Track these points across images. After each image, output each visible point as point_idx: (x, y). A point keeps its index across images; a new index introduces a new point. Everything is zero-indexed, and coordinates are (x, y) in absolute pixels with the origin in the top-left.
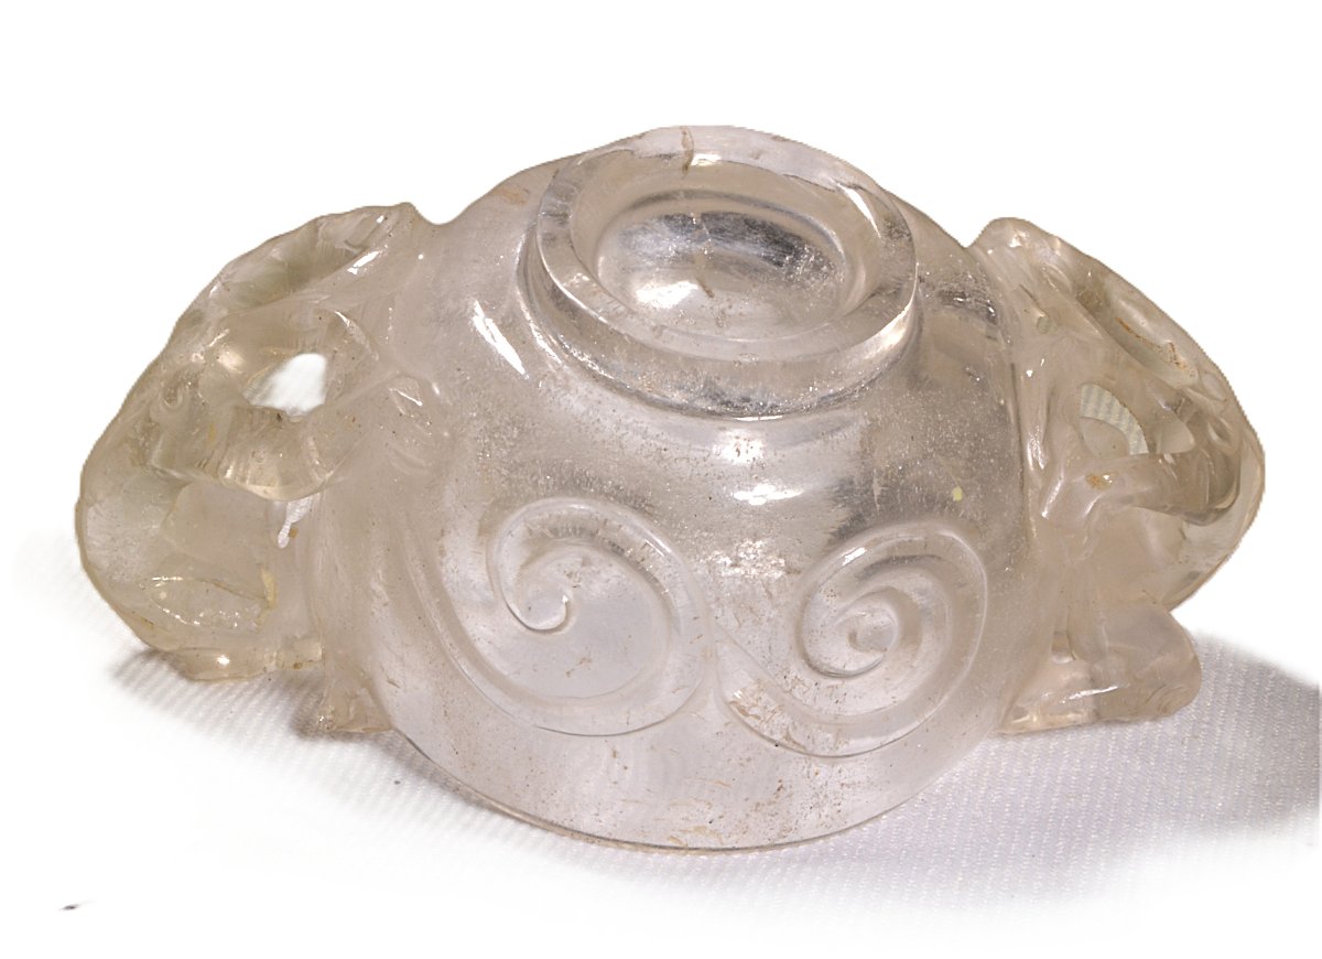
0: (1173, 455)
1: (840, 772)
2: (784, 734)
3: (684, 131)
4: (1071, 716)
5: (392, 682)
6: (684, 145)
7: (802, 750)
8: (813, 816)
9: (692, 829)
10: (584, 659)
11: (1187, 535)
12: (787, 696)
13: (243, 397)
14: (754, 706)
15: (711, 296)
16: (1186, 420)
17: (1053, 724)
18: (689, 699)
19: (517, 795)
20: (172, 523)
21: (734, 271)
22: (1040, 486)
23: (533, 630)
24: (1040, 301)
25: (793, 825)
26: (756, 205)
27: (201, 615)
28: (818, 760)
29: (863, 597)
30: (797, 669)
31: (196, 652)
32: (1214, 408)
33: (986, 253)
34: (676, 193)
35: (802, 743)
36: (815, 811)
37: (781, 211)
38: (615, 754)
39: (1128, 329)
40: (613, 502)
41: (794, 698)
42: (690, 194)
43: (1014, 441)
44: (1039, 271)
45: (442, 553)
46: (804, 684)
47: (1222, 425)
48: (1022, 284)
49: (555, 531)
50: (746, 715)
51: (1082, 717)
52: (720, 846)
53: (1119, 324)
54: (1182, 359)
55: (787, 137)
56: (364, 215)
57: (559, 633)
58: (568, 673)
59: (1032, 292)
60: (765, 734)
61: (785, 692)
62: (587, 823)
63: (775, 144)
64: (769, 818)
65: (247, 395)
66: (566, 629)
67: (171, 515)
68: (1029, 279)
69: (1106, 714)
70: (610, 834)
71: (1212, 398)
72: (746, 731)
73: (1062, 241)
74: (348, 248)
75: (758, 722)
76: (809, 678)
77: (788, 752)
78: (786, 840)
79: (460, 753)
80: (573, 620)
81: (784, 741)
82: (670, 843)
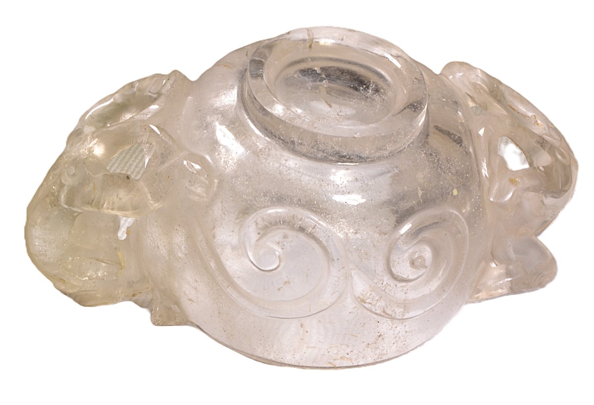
0: (543, 167)
1: (405, 326)
2: (382, 310)
3: (308, 30)
4: (500, 291)
5: (190, 300)
6: (309, 36)
7: (390, 317)
8: (394, 347)
9: (339, 358)
10: (286, 282)
11: (545, 203)
12: (383, 293)
13: (106, 169)
14: (369, 298)
15: (331, 107)
16: (546, 150)
17: (492, 295)
18: (339, 297)
19: (254, 349)
20: (73, 232)
21: (333, 94)
22: (488, 186)
23: (263, 270)
24: (476, 99)
25: (385, 352)
26: (345, 62)
27: (88, 274)
28: (397, 321)
29: (416, 244)
30: (387, 279)
31: (86, 293)
32: (556, 143)
33: (448, 78)
34: (307, 59)
35: (390, 314)
36: (395, 345)
37: (357, 64)
38: (302, 326)
39: (514, 109)
40: (298, 207)
41: (386, 293)
42: (313, 59)
43: (475, 166)
44: (475, 85)
45: (214, 236)
46: (390, 286)
47: (561, 151)
48: (466, 91)
49: (271, 223)
50: (365, 303)
51: (505, 291)
52: (352, 365)
53: (509, 107)
54: (539, 122)
55: (355, 29)
56: (155, 79)
57: (276, 271)
58: (279, 289)
59: (471, 95)
60: (374, 310)
61: (382, 290)
62: (288, 359)
63: (350, 33)
64: (374, 350)
65: (108, 168)
66: (279, 269)
67: (72, 228)
68: (470, 89)
69: (515, 289)
70: (299, 363)
71: (555, 139)
72: (365, 310)
73: (480, 70)
74: (150, 94)
75: (370, 305)
76: (392, 282)
77: (383, 318)
78: (381, 360)
79: (226, 331)
80: (282, 264)
81: (383, 314)
82: (329, 365)
